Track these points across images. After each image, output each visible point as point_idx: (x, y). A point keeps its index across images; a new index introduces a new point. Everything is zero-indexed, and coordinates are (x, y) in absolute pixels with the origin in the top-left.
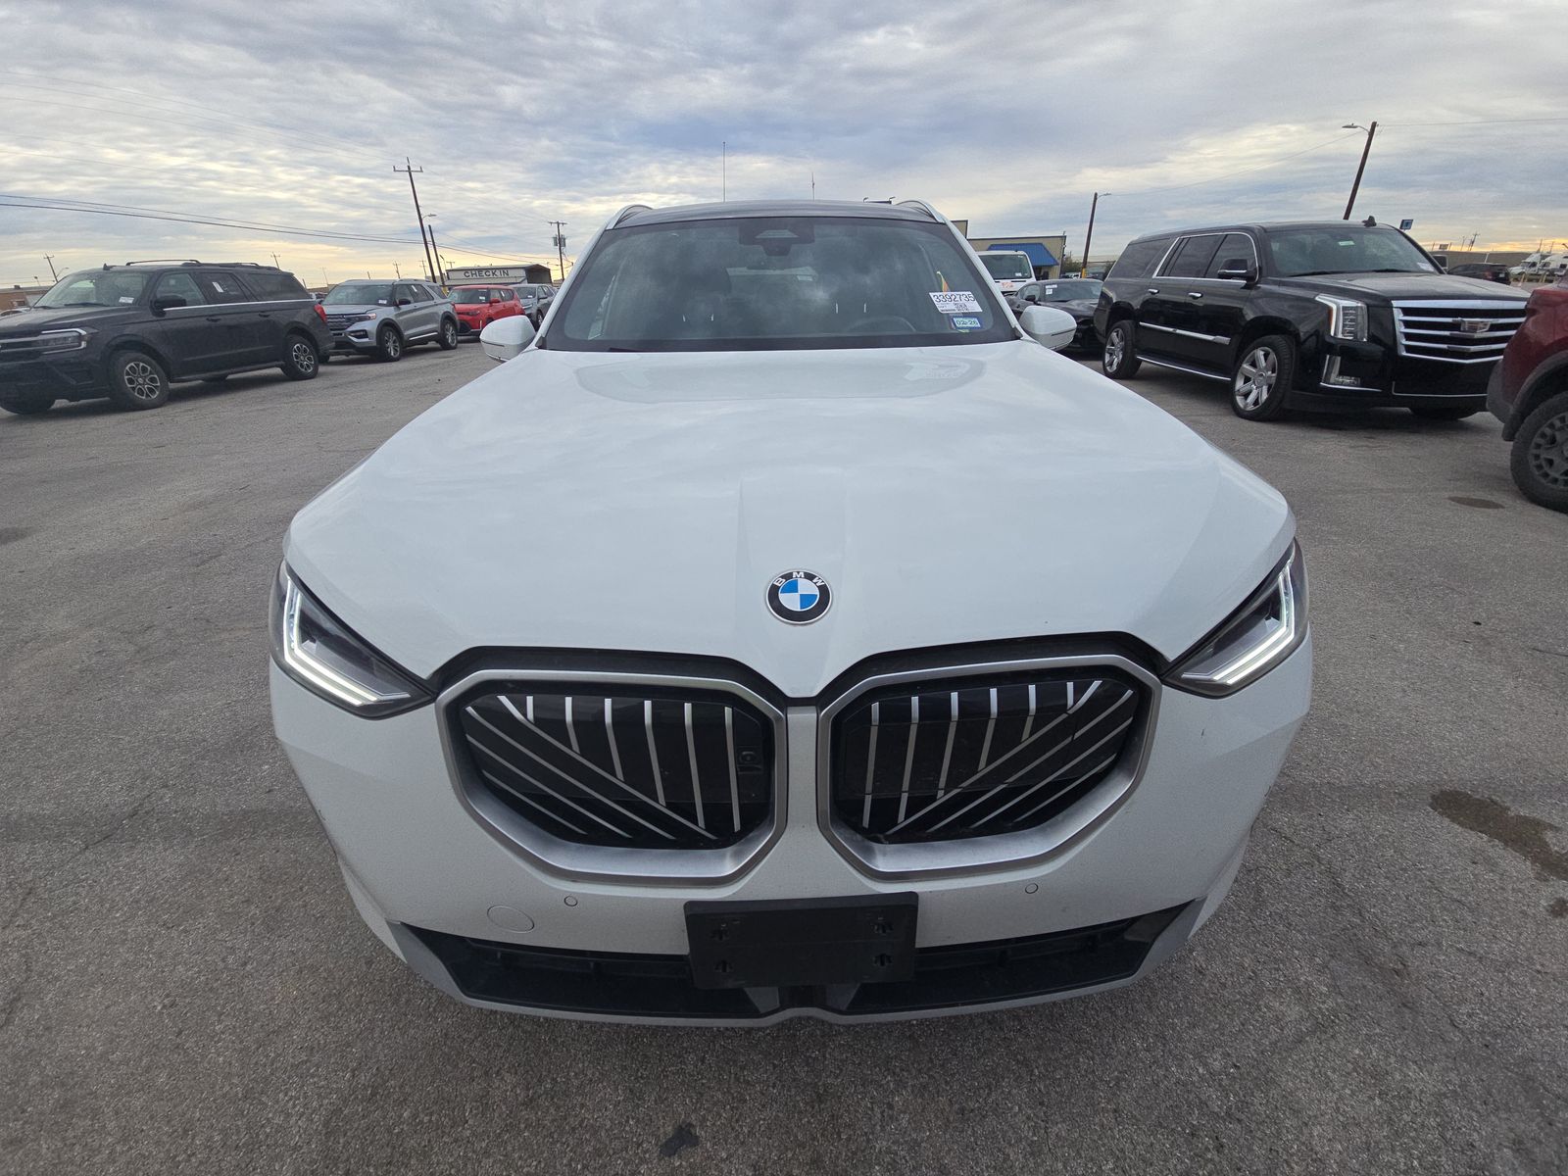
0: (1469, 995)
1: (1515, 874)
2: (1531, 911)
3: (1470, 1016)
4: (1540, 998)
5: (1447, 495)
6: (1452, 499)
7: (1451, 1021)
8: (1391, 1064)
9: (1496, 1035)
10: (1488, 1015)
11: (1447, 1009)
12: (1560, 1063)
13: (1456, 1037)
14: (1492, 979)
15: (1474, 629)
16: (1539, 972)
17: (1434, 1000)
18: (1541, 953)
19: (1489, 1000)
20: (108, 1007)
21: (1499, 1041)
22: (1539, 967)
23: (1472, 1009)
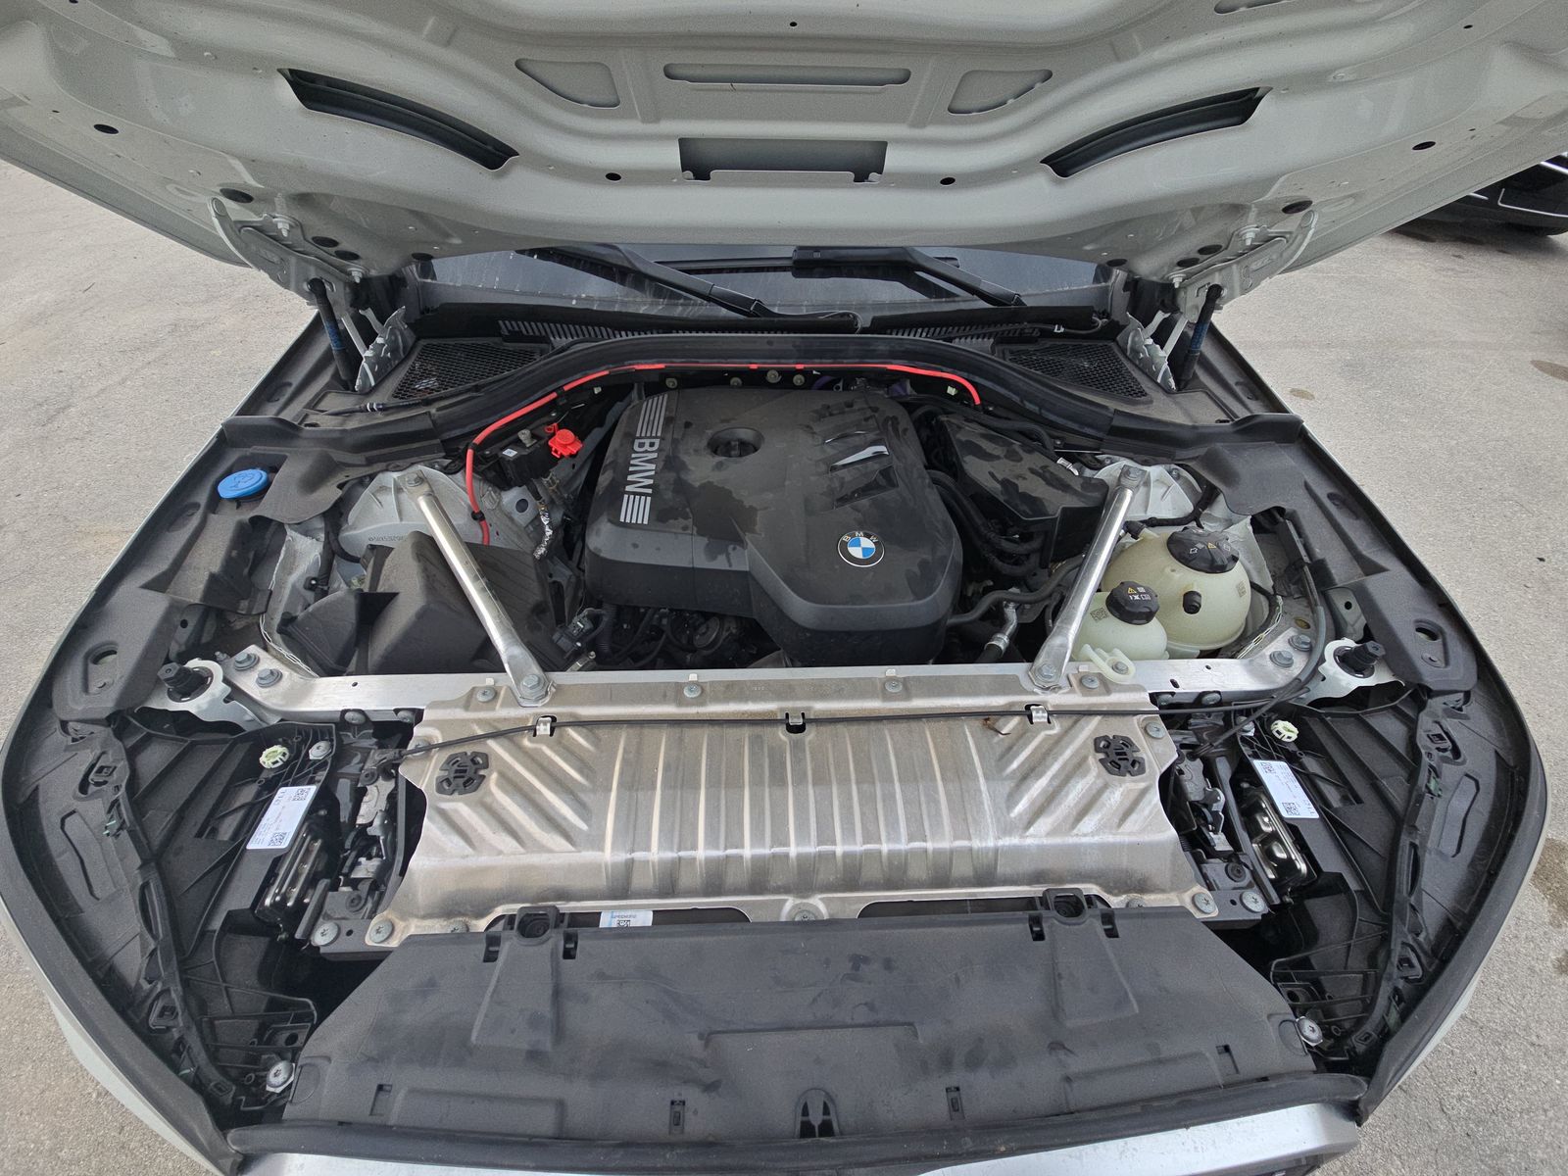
0: (1463, 1074)
1: (1531, 918)
2: (1538, 967)
3: (1460, 1099)
4: (1528, 1076)
5: (1529, 356)
6: (1538, 365)
7: (1441, 1105)
8: (1376, 1160)
9: (1479, 1122)
10: (1476, 1098)
11: (1440, 1091)
12: (1530, 1154)
13: (1442, 1126)
14: (1488, 1054)
15: (1537, 566)
16: (1533, 1044)
17: (1429, 1080)
18: (1539, 1021)
19: (1481, 1079)
20: (43, 1092)
21: (1481, 1129)
22: (1534, 1038)
23: (1464, 1091)
